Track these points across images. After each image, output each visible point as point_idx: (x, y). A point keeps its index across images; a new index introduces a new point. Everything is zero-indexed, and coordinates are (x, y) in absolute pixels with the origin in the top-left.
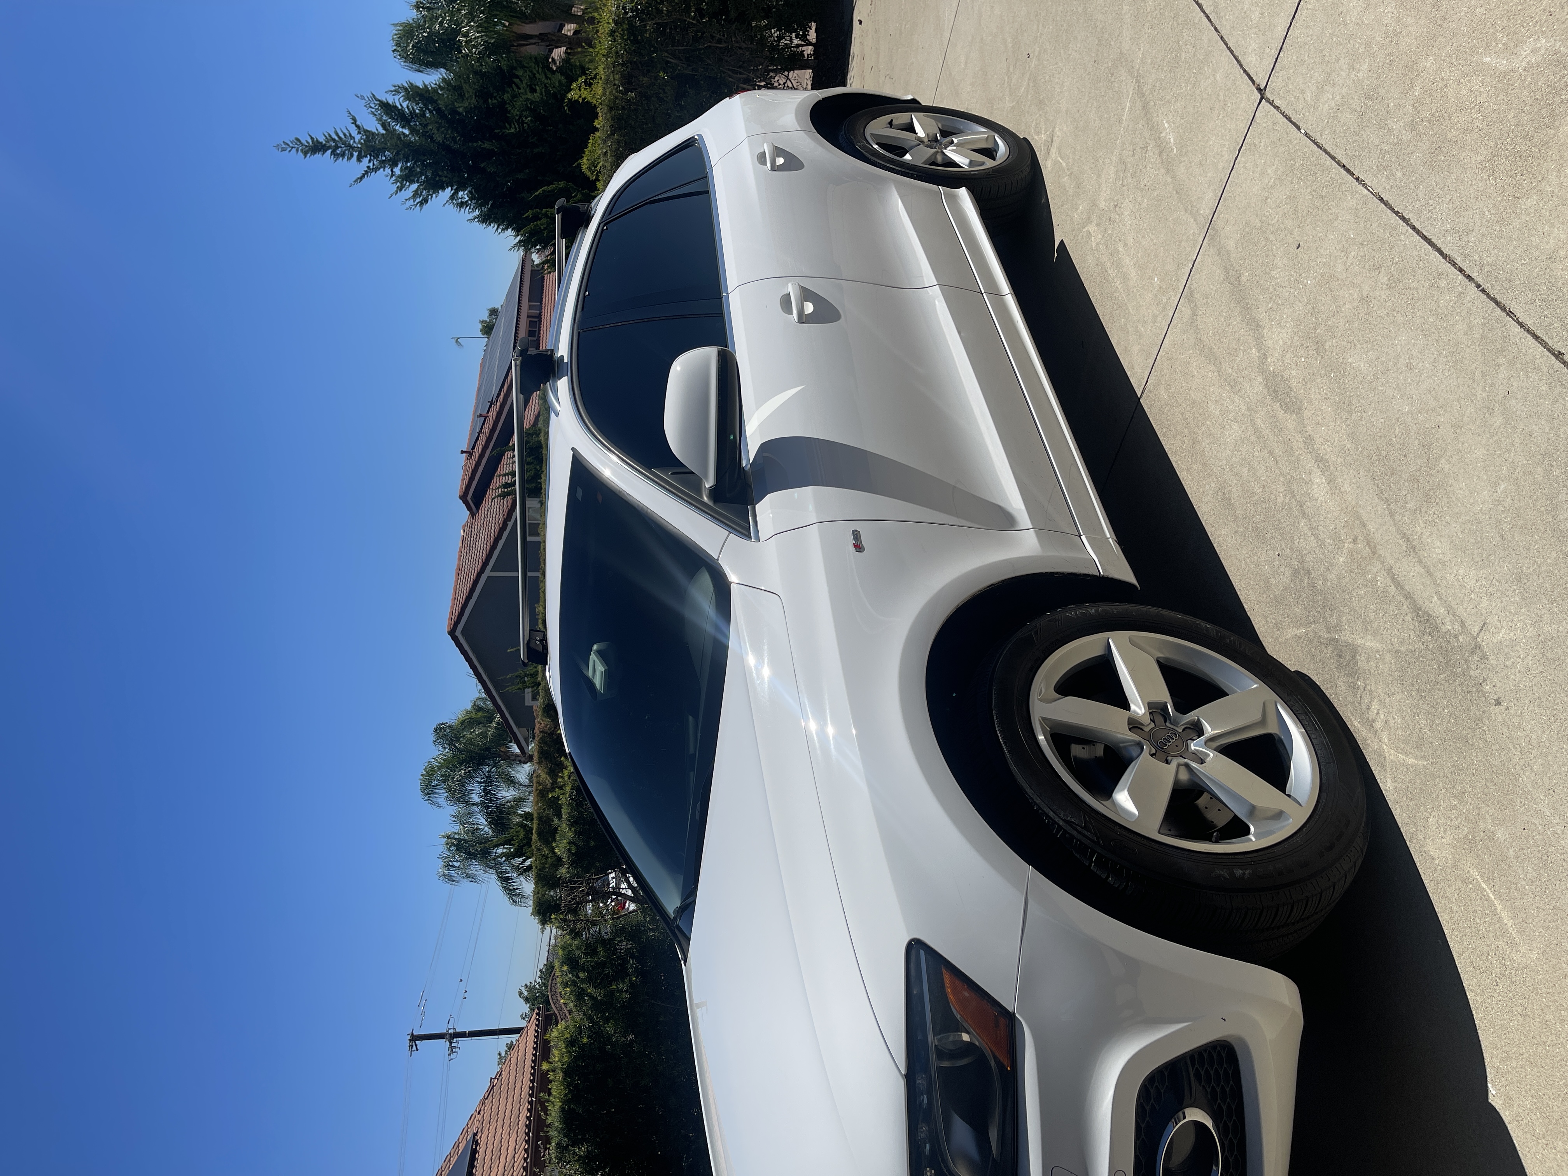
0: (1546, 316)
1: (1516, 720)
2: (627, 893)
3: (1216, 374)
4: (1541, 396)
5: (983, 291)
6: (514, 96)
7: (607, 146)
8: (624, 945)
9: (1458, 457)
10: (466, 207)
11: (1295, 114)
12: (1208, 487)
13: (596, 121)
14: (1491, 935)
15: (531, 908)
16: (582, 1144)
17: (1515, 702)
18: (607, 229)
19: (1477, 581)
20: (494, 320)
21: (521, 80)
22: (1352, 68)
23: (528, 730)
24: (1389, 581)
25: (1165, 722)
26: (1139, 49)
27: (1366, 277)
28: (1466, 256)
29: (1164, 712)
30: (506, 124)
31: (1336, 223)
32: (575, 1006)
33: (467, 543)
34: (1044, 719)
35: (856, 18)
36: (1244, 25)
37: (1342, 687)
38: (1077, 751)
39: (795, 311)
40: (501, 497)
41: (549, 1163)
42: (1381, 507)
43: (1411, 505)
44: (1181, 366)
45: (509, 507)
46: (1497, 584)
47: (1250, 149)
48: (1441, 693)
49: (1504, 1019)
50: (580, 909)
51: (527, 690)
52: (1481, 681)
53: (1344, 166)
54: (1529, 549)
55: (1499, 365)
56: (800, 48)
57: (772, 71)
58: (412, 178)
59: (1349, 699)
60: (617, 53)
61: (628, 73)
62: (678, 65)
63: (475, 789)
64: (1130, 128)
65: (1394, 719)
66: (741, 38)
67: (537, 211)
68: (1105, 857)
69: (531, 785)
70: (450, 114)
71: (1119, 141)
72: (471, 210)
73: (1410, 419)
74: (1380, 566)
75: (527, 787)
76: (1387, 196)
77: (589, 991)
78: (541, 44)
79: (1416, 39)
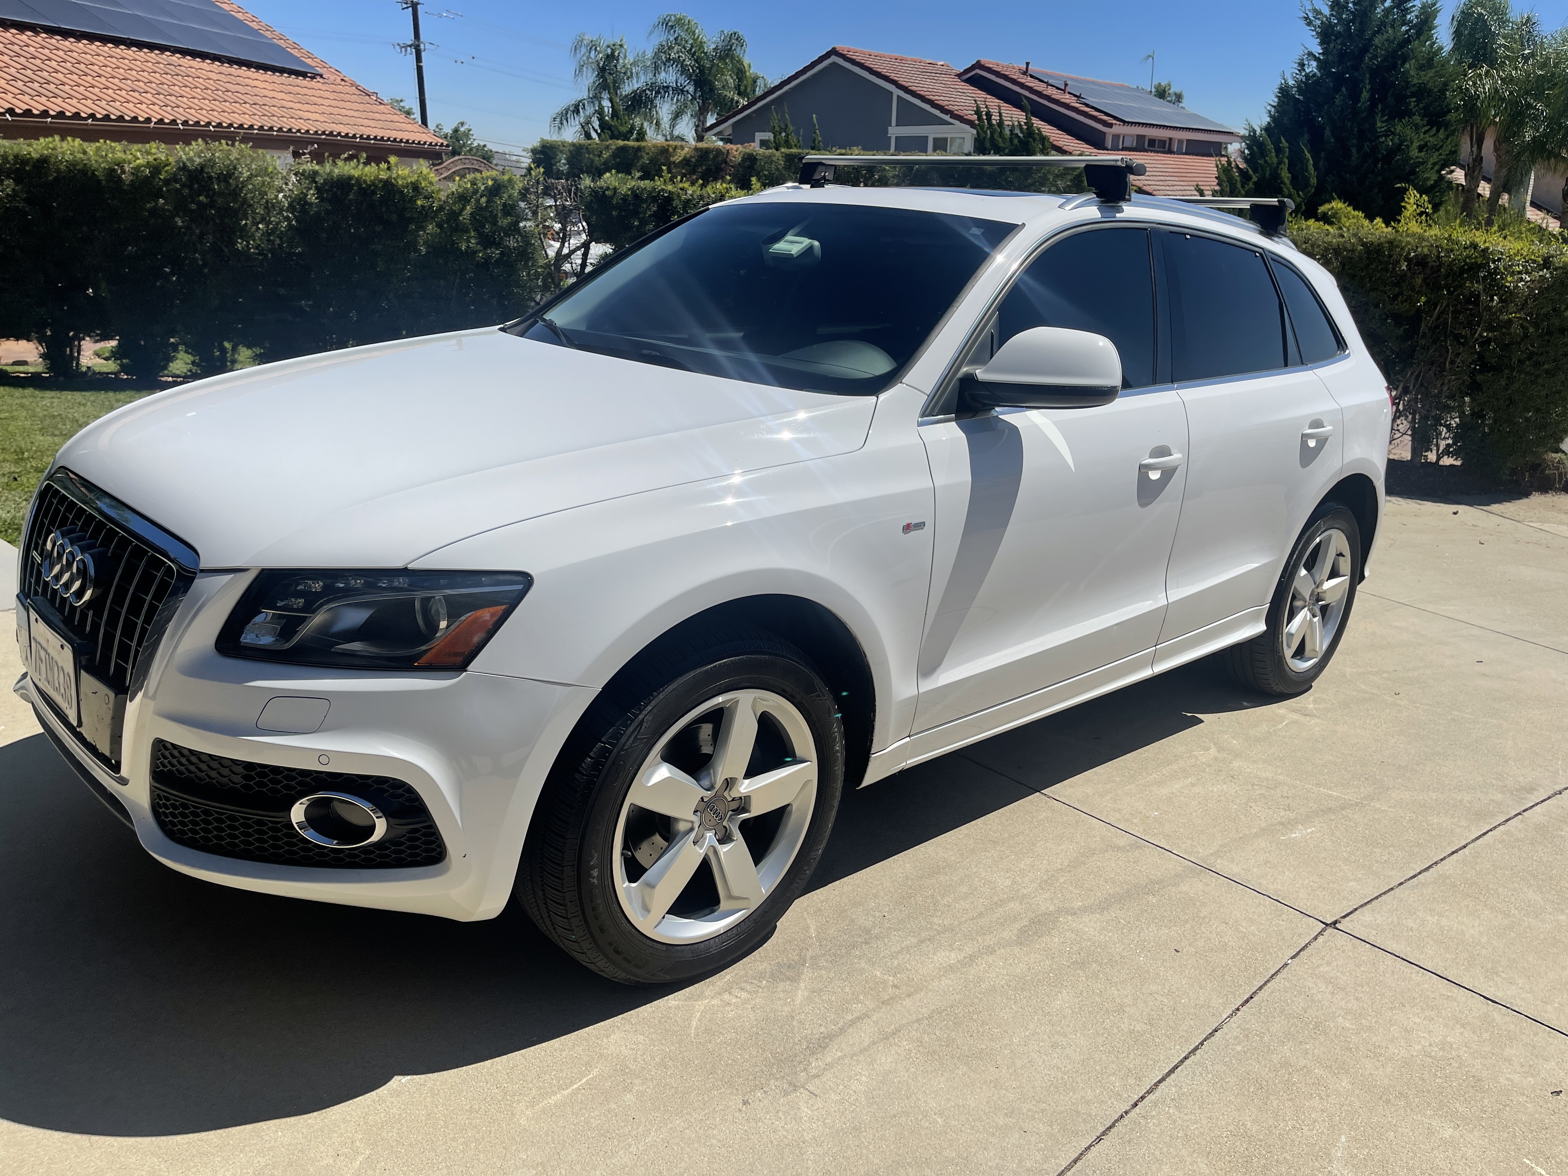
0: (1094, 1172)
1: (730, 1117)
2: (565, 249)
3: (1059, 866)
4: (1020, 1161)
5: (1157, 647)
6: (1417, 127)
7: (1350, 238)
8: (512, 243)
9: (968, 1082)
10: (1299, 70)
11: (1308, 955)
12: (951, 853)
13: (1381, 222)
14: (541, 1084)
15: (549, 139)
16: (318, 197)
17: (746, 1118)
18: (1256, 256)
19: (855, 1092)
20: (1170, 99)
21: (1434, 135)
22: (1348, 1012)
23: (729, 135)
24: (856, 1015)
25: (732, 811)
26: (1390, 807)
27: (1142, 1011)
28: (1155, 1104)
29: (741, 810)
30: (1386, 117)
31: (1197, 987)
32: (453, 193)
33: (930, 69)
34: (737, 702)
35: (1461, 508)
36: (1402, 911)
37: (762, 967)
38: (706, 730)
39: (1152, 461)
40: (977, 108)
41: (299, 161)
42: (925, 1012)
43: (926, 1038)
44: (1070, 833)
45: (965, 117)
46: (852, 1109)
47: (1277, 910)
48: (754, 1053)
49: (467, 1092)
51: (772, 134)
52: (765, 1089)
53: (1252, 998)
54: (882, 1139)
55: (1051, 1126)
56: (1435, 448)
57: (1414, 418)
58: (1336, 8)
59: (750, 972)
60: (1452, 250)
61: (1428, 263)
62: (1431, 317)
63: (669, 76)
64: (1311, 794)
65: (732, 1011)
66: (1453, 386)
67: (1287, 154)
68: (610, 755)
69: (673, 138)
70: (1403, 53)
71: (1298, 782)
72: (1294, 75)
73: (1005, 1042)
74: (871, 1007)
75: (671, 134)
76: (1219, 1036)
77: (468, 208)
78: (1471, 157)
79: (1370, 1074)
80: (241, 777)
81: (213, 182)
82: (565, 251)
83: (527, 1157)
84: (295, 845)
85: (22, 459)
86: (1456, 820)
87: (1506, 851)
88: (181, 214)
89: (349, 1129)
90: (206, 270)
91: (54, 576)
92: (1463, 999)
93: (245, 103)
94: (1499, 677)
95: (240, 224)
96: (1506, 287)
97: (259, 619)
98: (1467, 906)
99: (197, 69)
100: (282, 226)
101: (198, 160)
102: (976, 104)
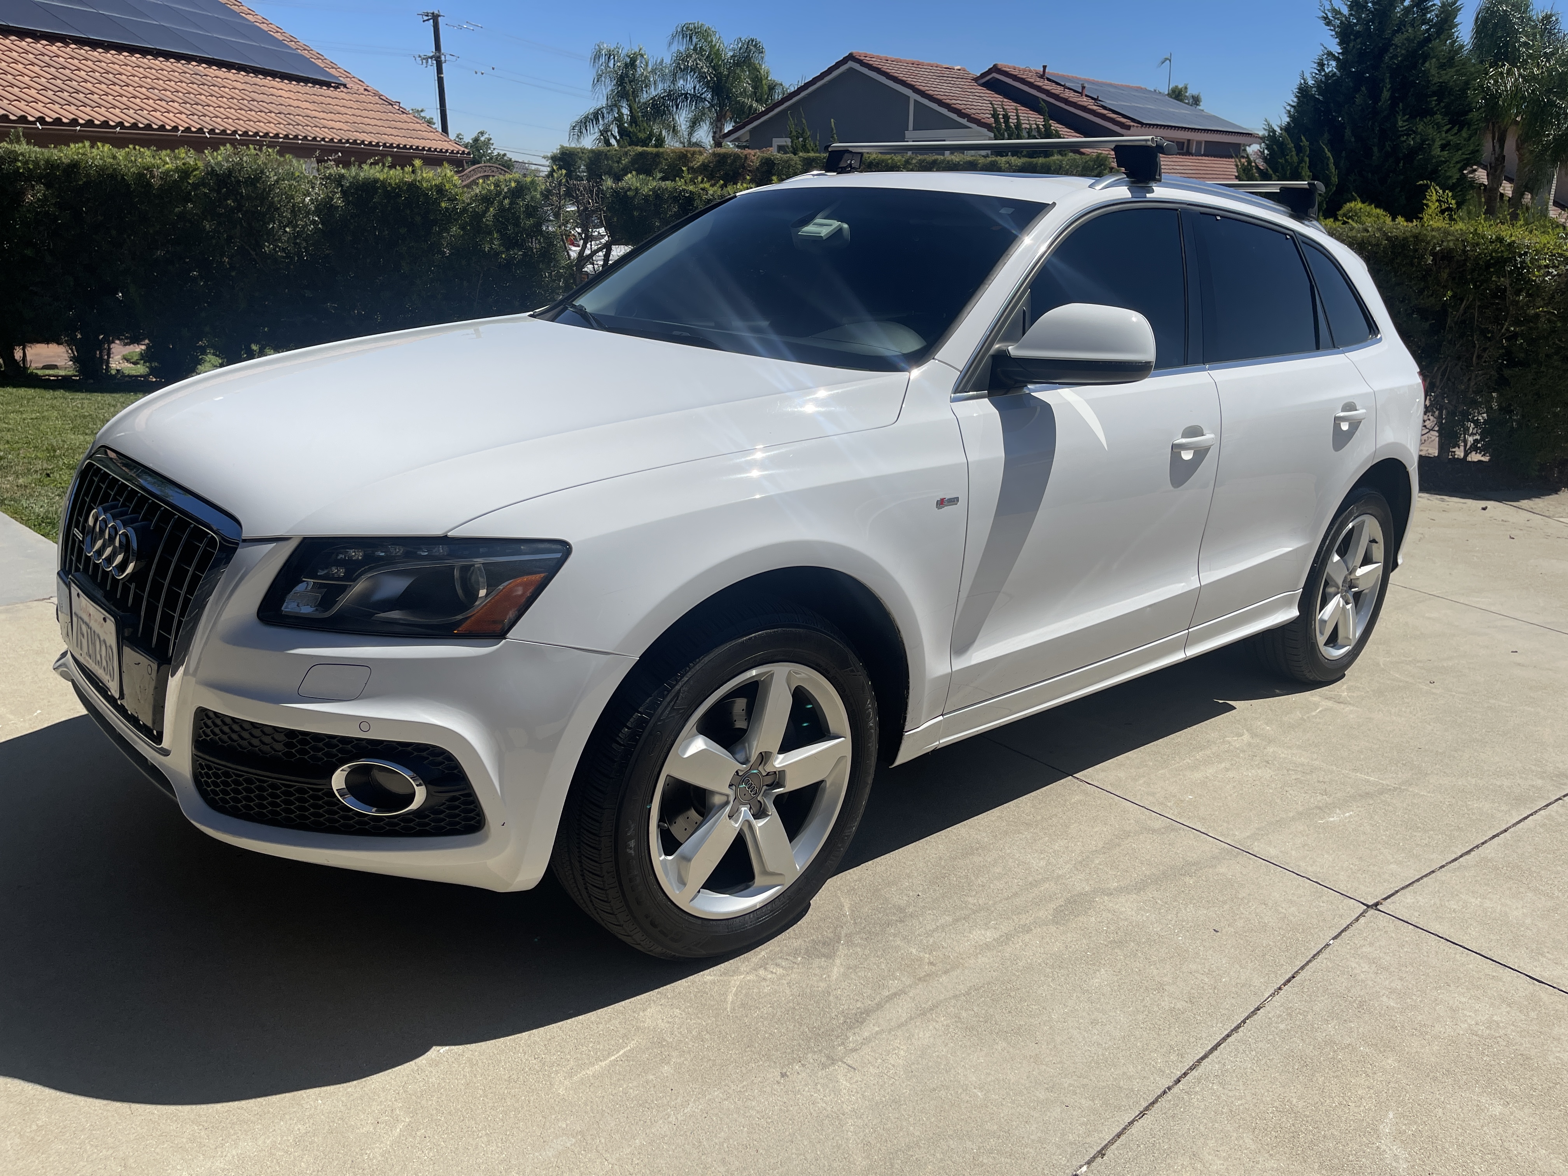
0: (1139, 1146)
1: (768, 1089)
2: (587, 249)
3: (1094, 848)
4: (1063, 1135)
5: (1190, 630)
6: (1439, 127)
7: (1374, 232)
8: (535, 245)
9: (1007, 1058)
10: (1318, 70)
11: (1350, 935)
12: (984, 835)
13: (1403, 219)
14: (579, 1055)
15: (568, 146)
16: (343, 201)
17: (785, 1090)
18: (1287, 239)
19: (893, 1066)
20: (1187, 101)
21: (1456, 134)
22: (1393, 991)
23: (747, 141)
24: (892, 991)
25: (767, 785)
26: (1429, 792)
27: (1183, 989)
28: (1199, 1080)
29: (776, 785)
30: (1407, 116)
31: (1238, 966)
32: (477, 195)
33: (946, 73)
34: (772, 675)
35: (1490, 504)
36: (1444, 893)
37: (796, 943)
38: (740, 704)
39: (1184, 440)
40: (994, 111)
41: (325, 167)
42: (963, 988)
43: (964, 1014)
44: (1104, 816)
45: (983, 120)
46: (891, 1082)
47: (1317, 892)
48: (791, 1027)
49: (505, 1063)
50: (570, 200)
51: (789, 140)
52: (802, 1062)
53: (1294, 977)
54: (922, 1112)
55: (1093, 1101)
56: (1463, 444)
57: (1441, 414)
58: (1355, 8)
59: (785, 948)
60: (1478, 244)
61: (1454, 257)
62: (1457, 311)
63: (688, 84)
64: (1347, 779)
65: (768, 986)
66: (1480, 381)
67: (1308, 152)
68: (647, 726)
69: (690, 144)
70: (1423, 52)
71: (1335, 768)
72: (1314, 75)
73: (1044, 1019)
74: (907, 984)
75: (689, 141)
76: (1261, 1014)
77: (491, 209)
78: (1493, 156)
79: (1417, 1052)
80: (284, 745)
81: (241, 186)
82: (588, 252)
83: (567, 1125)
84: (336, 813)
85: (54, 456)
86: (1496, 804)
87: (1548, 835)
88: (209, 217)
89: (389, 1098)
90: (233, 274)
91: (96, 551)
92: (1509, 979)
93: (271, 112)
94: (1535, 667)
95: (267, 227)
96: (1533, 281)
97: (300, 588)
98: (1510, 889)
99: (223, 79)
100: (308, 229)
101: (226, 165)
102: (993, 108)
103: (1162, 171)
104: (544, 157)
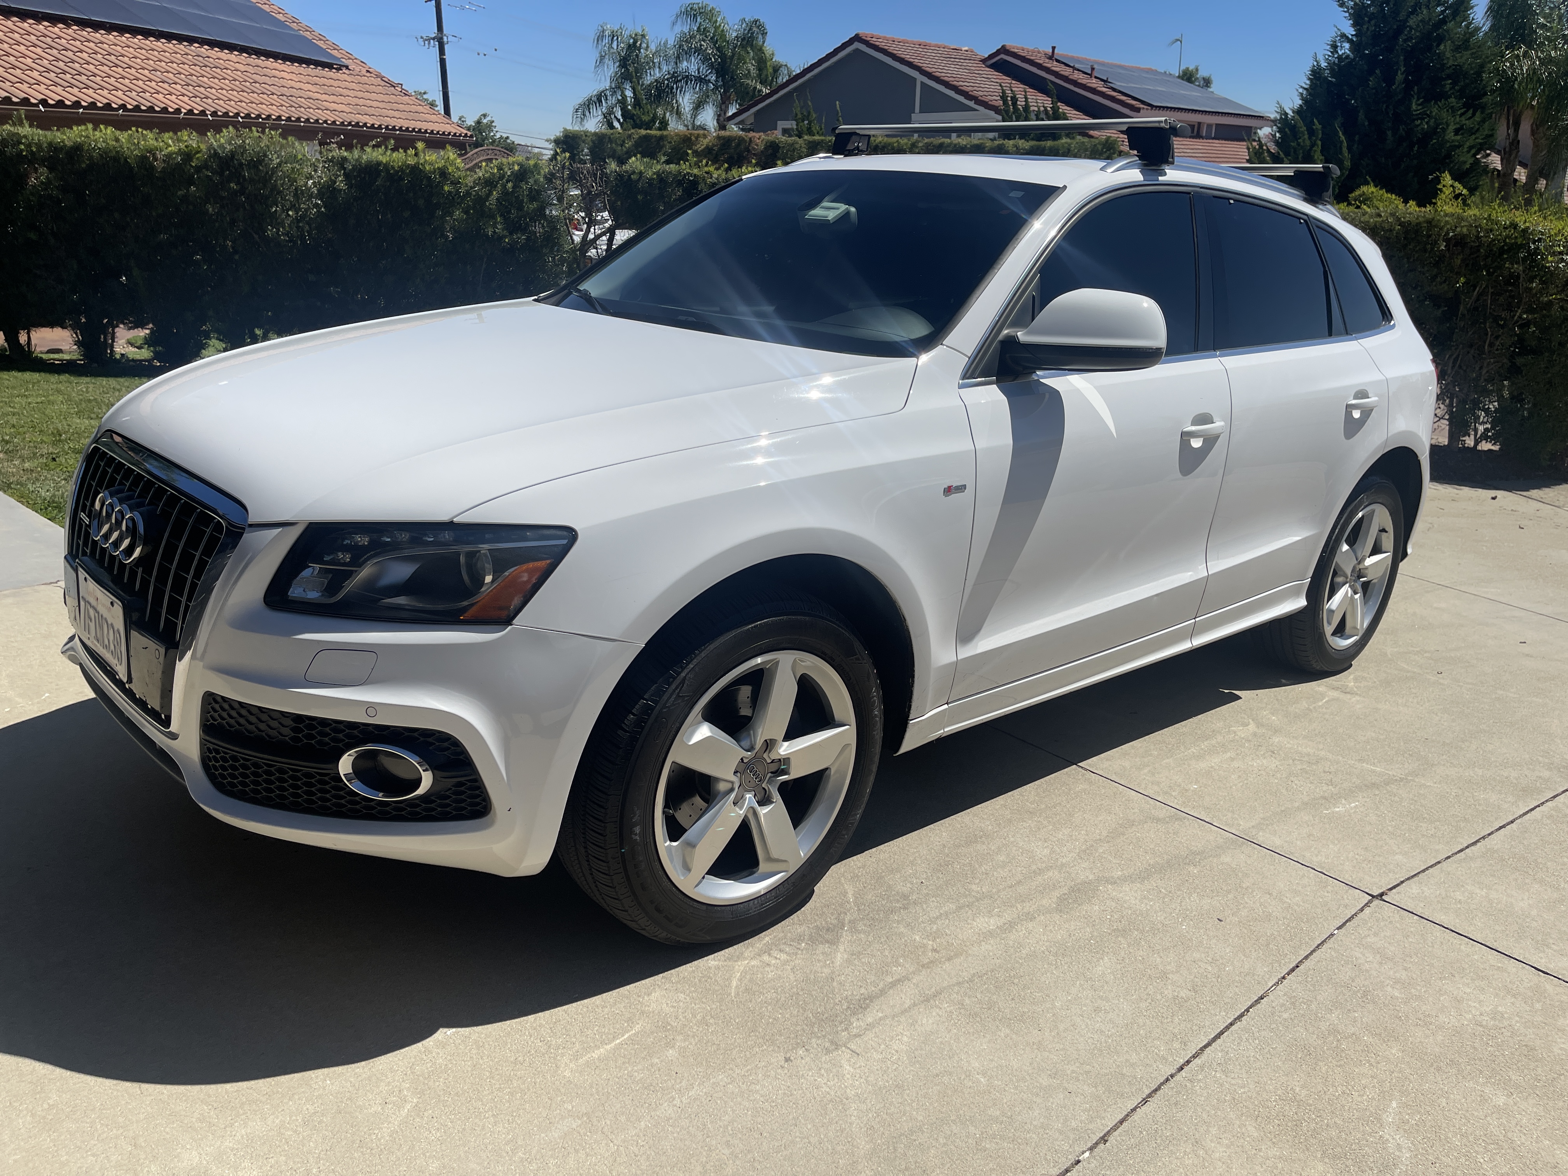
0: (1141, 1132)
1: (772, 1074)
2: (590, 234)
3: (1098, 837)
4: (1066, 1120)
5: (1197, 619)
6: (1453, 110)
7: (1387, 217)
8: (538, 229)
9: (1010, 1044)
10: (1331, 52)
11: (1354, 925)
12: (988, 823)
13: (1415, 204)
14: (584, 1038)
15: (571, 128)
16: (346, 185)
17: (788, 1075)
18: (1301, 223)
19: (897, 1051)
20: (1198, 83)
21: (1471, 118)
22: (1397, 981)
23: (751, 124)
24: (896, 977)
25: (772, 773)
26: (1435, 783)
27: (1186, 978)
28: (1202, 1068)
29: (781, 772)
30: (1421, 100)
31: (1241, 956)
32: (480, 178)
33: (954, 55)
34: (777, 663)
35: (1500, 494)
36: (1450, 884)
37: (800, 930)
38: (745, 692)
39: (1194, 428)
40: (1002, 93)
41: (327, 150)
42: (966, 975)
43: (967, 1001)
44: (1108, 805)
45: (990, 103)
46: (894, 1068)
47: (1321, 882)
48: (795, 1013)
49: (511, 1045)
50: (574, 184)
51: (794, 123)
52: (806, 1047)
53: (1298, 967)
54: (925, 1097)
55: (1096, 1087)
56: (1473, 433)
57: (1452, 402)
59: (789, 935)
60: (1491, 230)
61: (1467, 243)
62: (1470, 298)
63: (692, 66)
64: (1353, 770)
65: (772, 972)
66: (1492, 369)
67: (1320, 136)
68: (652, 713)
69: (694, 127)
70: (1438, 34)
71: (1341, 758)
72: (1327, 57)
73: (1047, 1006)
74: (911, 970)
75: (693, 124)
76: (1265, 1003)
77: (495, 193)
78: (1508, 141)
79: (1420, 1042)
80: (290, 729)
81: (243, 169)
82: (591, 236)
83: (573, 1107)
84: (343, 797)
85: (60, 441)
86: (1503, 796)
87: (1555, 827)
88: (212, 200)
89: (397, 1079)
90: (236, 257)
91: (103, 535)
92: (1514, 969)
93: (273, 94)
94: (1543, 658)
95: (270, 211)
96: (1546, 267)
97: (306, 573)
98: (1516, 880)
99: (225, 61)
100: (311, 212)
101: (229, 147)
102: (1002, 90)
103: (1176, 154)
104: (547, 141)
